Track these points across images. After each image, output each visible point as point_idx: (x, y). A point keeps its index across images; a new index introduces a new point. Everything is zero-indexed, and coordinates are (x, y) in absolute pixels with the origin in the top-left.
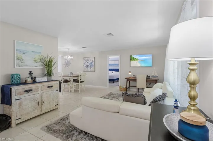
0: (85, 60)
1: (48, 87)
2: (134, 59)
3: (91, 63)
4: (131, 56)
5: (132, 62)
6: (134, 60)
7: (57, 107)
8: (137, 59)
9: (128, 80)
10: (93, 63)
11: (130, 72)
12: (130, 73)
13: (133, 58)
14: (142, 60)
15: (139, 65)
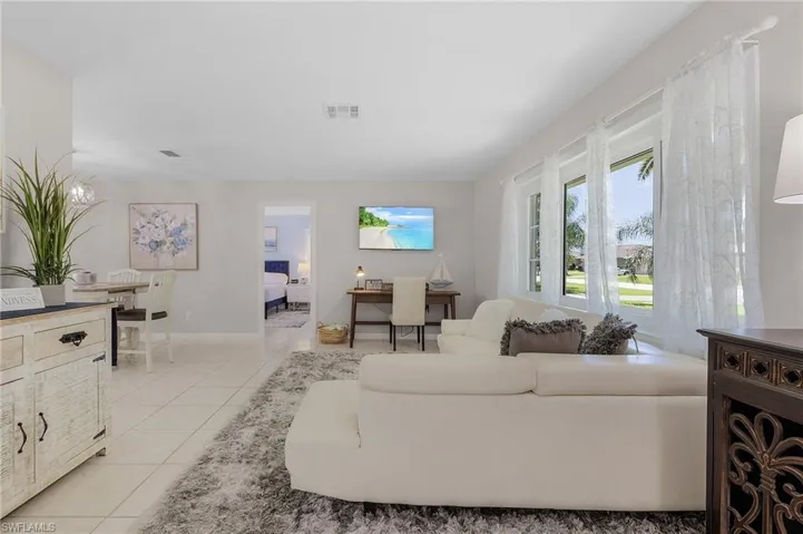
0: (143, 215)
1: (66, 339)
2: (373, 221)
3: (178, 231)
4: (362, 208)
5: (365, 230)
6: (372, 223)
7: (104, 442)
8: (385, 223)
9: (359, 298)
10: (189, 232)
11: (360, 268)
12: (361, 274)
13: (371, 216)
14: (400, 226)
15: (389, 244)
